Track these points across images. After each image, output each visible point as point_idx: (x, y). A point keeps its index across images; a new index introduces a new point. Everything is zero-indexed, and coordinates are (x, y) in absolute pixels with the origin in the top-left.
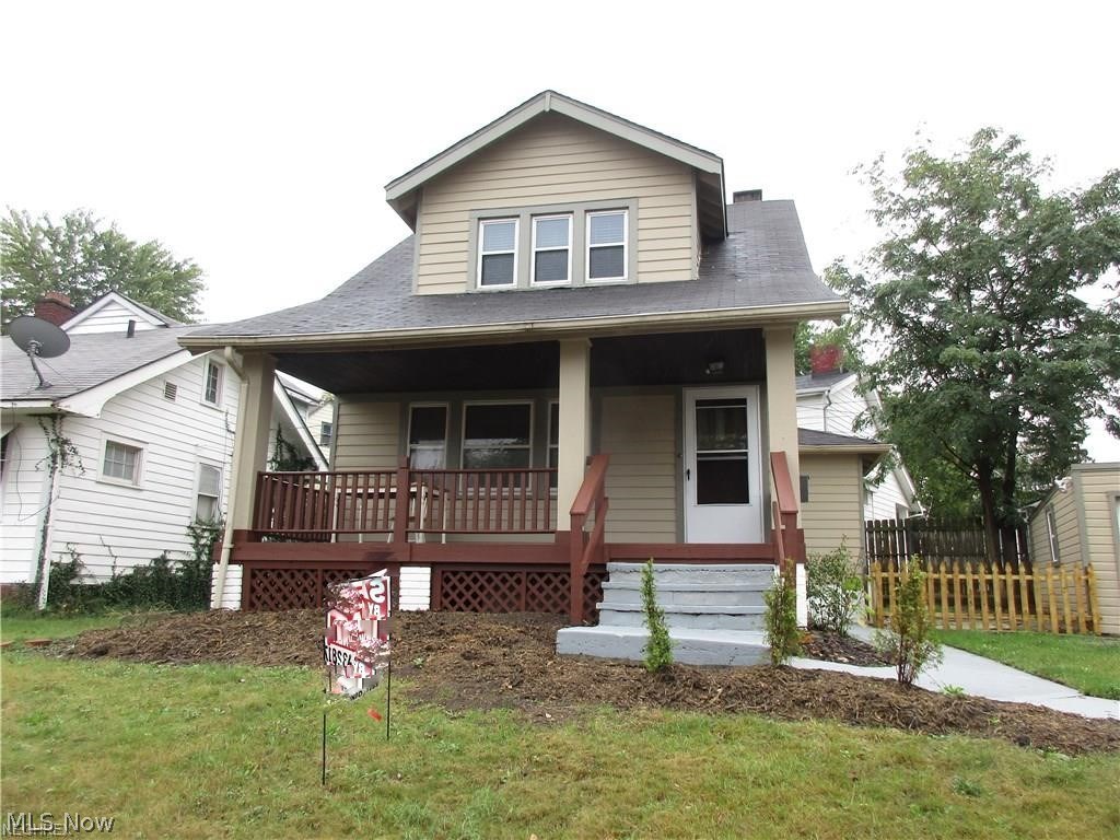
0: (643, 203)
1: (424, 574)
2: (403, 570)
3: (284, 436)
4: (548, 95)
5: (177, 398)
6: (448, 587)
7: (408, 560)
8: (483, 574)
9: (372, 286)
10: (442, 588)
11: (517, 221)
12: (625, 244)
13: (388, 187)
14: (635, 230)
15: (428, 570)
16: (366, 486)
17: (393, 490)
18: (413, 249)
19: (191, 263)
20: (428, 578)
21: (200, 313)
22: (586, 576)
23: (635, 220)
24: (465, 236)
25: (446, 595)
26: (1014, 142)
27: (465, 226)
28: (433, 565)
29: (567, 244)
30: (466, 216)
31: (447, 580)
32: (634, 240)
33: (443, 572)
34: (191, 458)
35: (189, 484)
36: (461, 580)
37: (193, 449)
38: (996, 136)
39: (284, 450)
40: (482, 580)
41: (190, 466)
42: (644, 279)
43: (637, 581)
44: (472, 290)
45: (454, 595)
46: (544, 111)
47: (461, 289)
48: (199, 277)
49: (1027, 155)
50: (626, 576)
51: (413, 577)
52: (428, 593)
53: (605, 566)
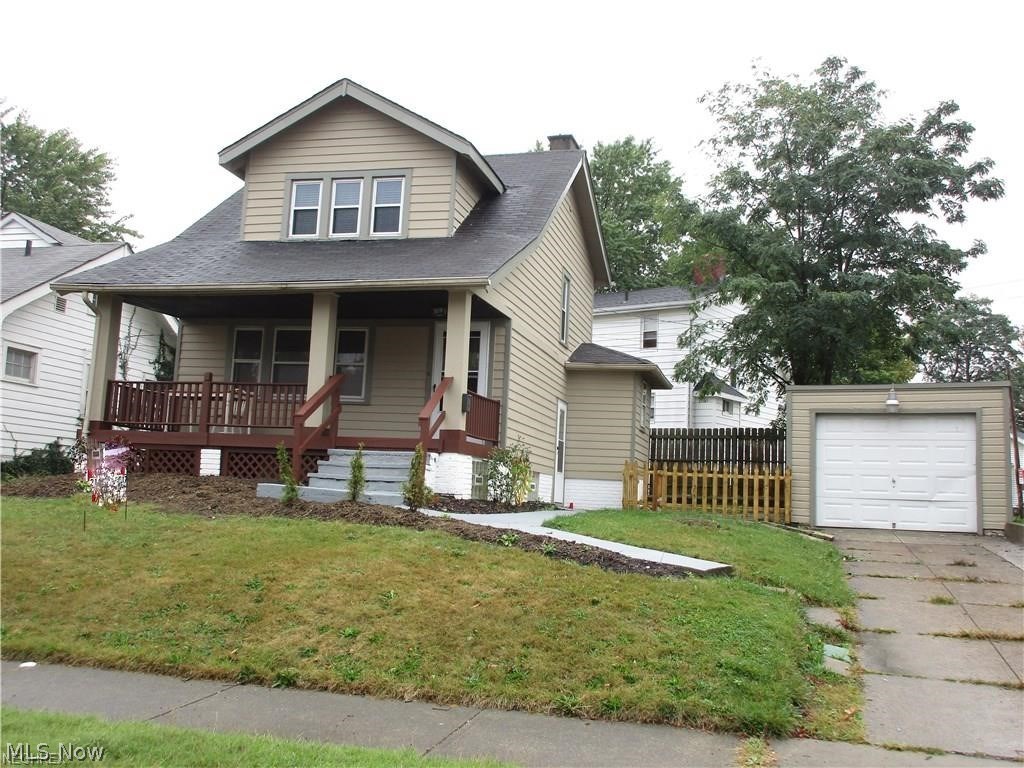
0: (416, 172)
1: (217, 453)
2: (203, 451)
3: (167, 340)
4: (345, 82)
5: (67, 310)
6: (232, 464)
7: (205, 443)
8: (255, 455)
9: (213, 229)
10: (229, 464)
11: (322, 183)
12: (401, 205)
13: (221, 153)
14: (409, 194)
15: (219, 451)
16: (190, 392)
17: (200, 395)
18: (241, 203)
19: (97, 154)
20: (219, 457)
21: (108, 204)
22: (303, 456)
23: (410, 186)
24: (281, 194)
25: (232, 469)
26: (856, 74)
27: (282, 186)
28: (223, 448)
29: (358, 204)
30: (282, 177)
31: (232, 459)
32: (408, 203)
33: (230, 454)
34: (81, 361)
35: (78, 383)
36: (241, 459)
37: (80, 353)
38: (842, 66)
39: (166, 353)
40: (255, 460)
41: (79, 368)
42: (413, 235)
43: (348, 461)
44: (285, 239)
45: (236, 469)
46: (341, 97)
47: (275, 237)
48: (110, 166)
49: (873, 84)
50: (340, 458)
51: (210, 456)
52: (218, 467)
53: (326, 451)
